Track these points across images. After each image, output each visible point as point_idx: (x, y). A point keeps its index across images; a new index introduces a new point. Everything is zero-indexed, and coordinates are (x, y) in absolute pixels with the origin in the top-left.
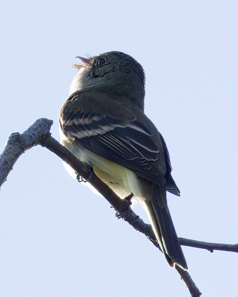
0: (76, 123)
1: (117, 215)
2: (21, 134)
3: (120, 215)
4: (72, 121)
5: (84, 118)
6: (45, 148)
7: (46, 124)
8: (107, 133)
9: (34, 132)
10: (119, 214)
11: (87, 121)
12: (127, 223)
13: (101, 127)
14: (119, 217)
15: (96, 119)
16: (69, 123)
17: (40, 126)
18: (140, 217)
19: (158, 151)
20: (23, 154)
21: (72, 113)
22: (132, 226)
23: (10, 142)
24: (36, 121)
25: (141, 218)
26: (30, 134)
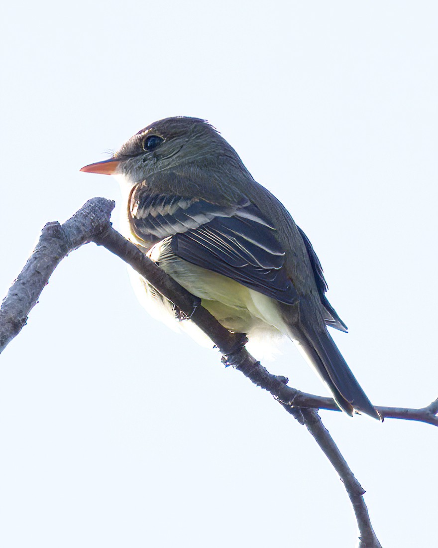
0: (154, 214)
1: (224, 361)
2: (61, 224)
3: (228, 360)
4: (147, 212)
5: (164, 205)
6: (102, 247)
7: (103, 207)
8: (203, 227)
9: (83, 221)
10: (226, 358)
11: (169, 210)
12: (240, 373)
13: (192, 218)
14: (228, 363)
15: (182, 205)
16: (143, 214)
17: (94, 211)
18: (261, 364)
19: (283, 253)
20: (65, 257)
21: (148, 197)
22: (248, 378)
23: (44, 238)
24: (86, 202)
25: (263, 366)
26: (77, 224)
